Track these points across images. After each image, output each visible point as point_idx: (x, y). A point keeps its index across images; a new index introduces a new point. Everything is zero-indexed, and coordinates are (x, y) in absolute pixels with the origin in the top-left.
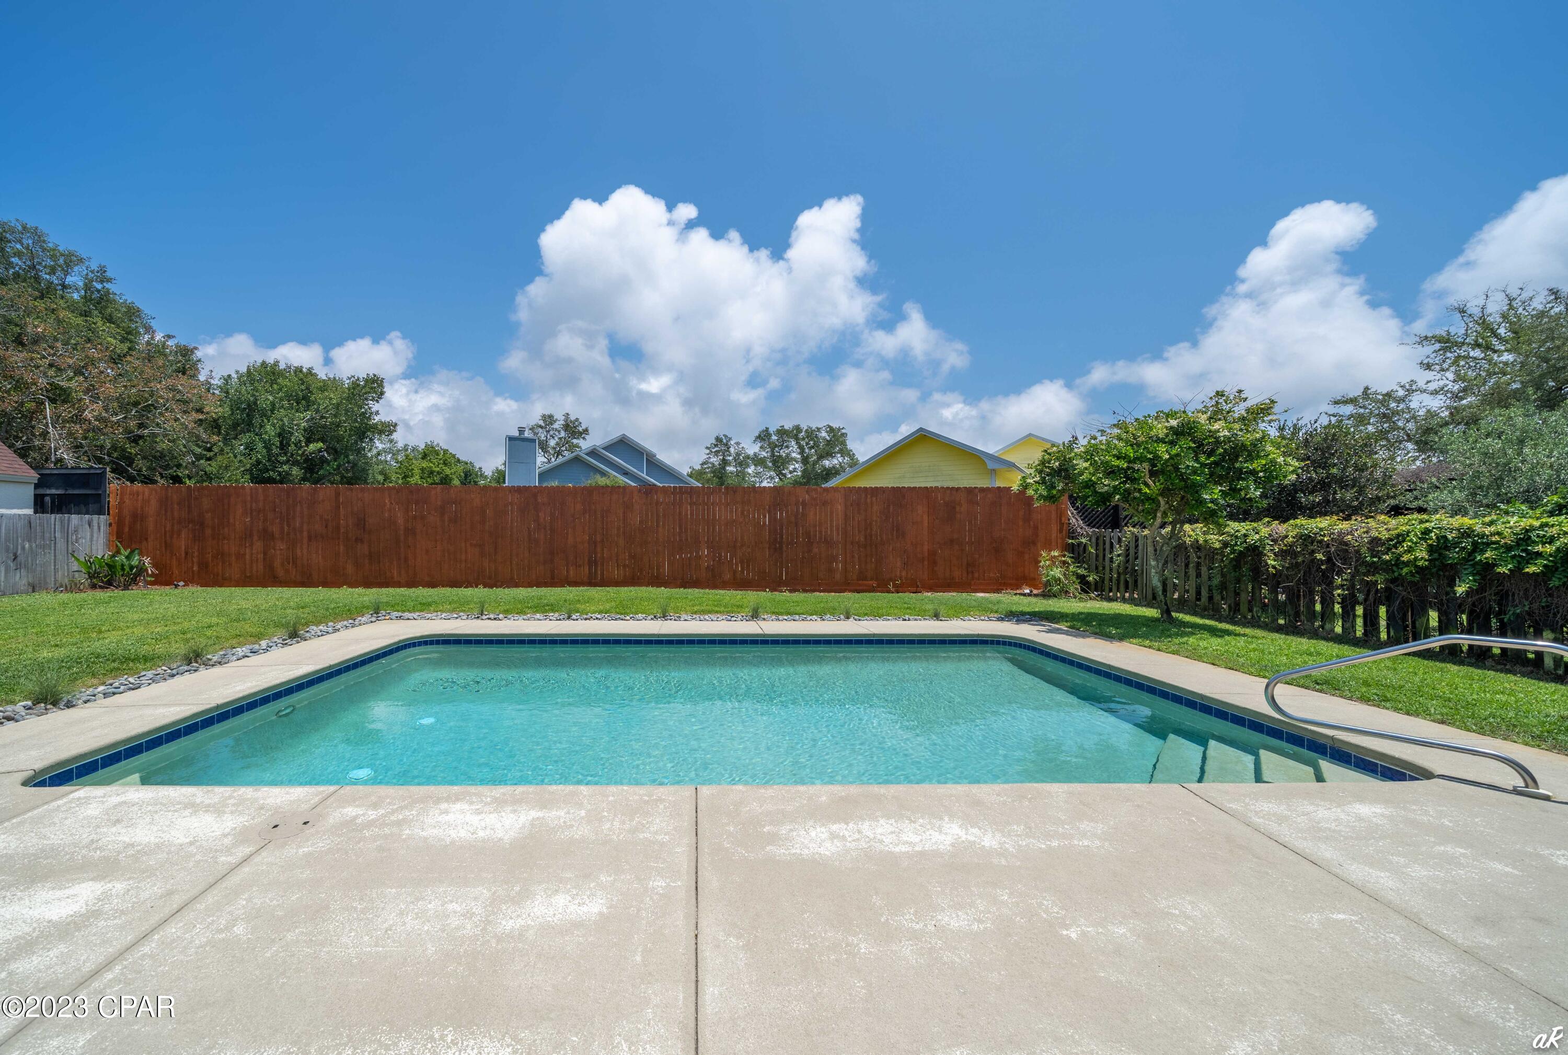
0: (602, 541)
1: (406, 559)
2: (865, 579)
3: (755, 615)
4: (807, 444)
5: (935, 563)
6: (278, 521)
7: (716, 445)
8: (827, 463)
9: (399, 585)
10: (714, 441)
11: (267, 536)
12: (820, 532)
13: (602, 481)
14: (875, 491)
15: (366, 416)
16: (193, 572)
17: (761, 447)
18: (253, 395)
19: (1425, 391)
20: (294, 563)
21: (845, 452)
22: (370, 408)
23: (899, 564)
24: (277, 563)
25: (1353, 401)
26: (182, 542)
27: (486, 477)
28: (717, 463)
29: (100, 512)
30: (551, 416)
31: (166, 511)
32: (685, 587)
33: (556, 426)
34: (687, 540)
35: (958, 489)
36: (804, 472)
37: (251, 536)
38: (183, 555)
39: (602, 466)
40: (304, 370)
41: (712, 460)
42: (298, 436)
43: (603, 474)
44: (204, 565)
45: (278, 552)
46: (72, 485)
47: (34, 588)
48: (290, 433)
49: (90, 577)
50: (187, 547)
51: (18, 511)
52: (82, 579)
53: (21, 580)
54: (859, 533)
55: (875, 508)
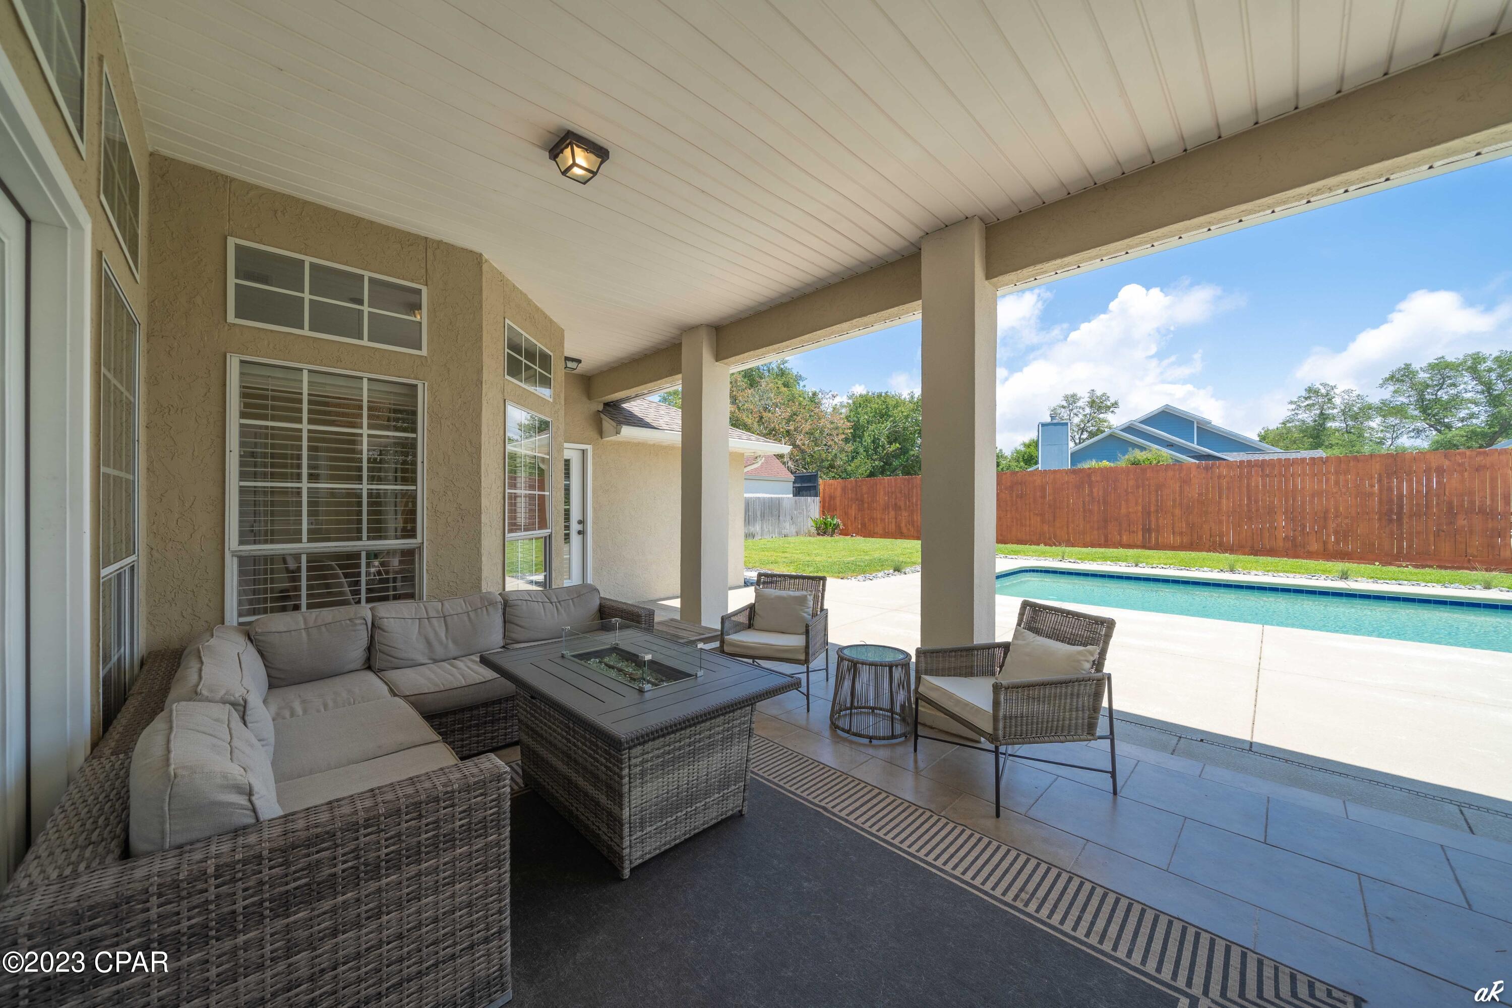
0: (1157, 511)
3: (1344, 576)
4: (1500, 376)
6: (903, 498)
7: (1307, 398)
10: (1304, 394)
11: (897, 508)
13: (1143, 456)
16: (858, 528)
17: (1396, 391)
18: (857, 417)
24: (903, 525)
26: (853, 512)
27: (1006, 458)
28: (1309, 420)
29: (816, 495)
30: (1074, 396)
31: (845, 495)
32: (1256, 555)
34: (1257, 510)
37: (888, 508)
38: (853, 520)
39: (1140, 441)
40: (883, 394)
41: (1300, 417)
42: (883, 440)
43: (1143, 449)
44: (864, 525)
45: (903, 517)
46: (804, 482)
47: (797, 534)
48: (879, 439)
49: (818, 529)
50: (855, 514)
51: (788, 496)
52: (813, 530)
53: (793, 530)
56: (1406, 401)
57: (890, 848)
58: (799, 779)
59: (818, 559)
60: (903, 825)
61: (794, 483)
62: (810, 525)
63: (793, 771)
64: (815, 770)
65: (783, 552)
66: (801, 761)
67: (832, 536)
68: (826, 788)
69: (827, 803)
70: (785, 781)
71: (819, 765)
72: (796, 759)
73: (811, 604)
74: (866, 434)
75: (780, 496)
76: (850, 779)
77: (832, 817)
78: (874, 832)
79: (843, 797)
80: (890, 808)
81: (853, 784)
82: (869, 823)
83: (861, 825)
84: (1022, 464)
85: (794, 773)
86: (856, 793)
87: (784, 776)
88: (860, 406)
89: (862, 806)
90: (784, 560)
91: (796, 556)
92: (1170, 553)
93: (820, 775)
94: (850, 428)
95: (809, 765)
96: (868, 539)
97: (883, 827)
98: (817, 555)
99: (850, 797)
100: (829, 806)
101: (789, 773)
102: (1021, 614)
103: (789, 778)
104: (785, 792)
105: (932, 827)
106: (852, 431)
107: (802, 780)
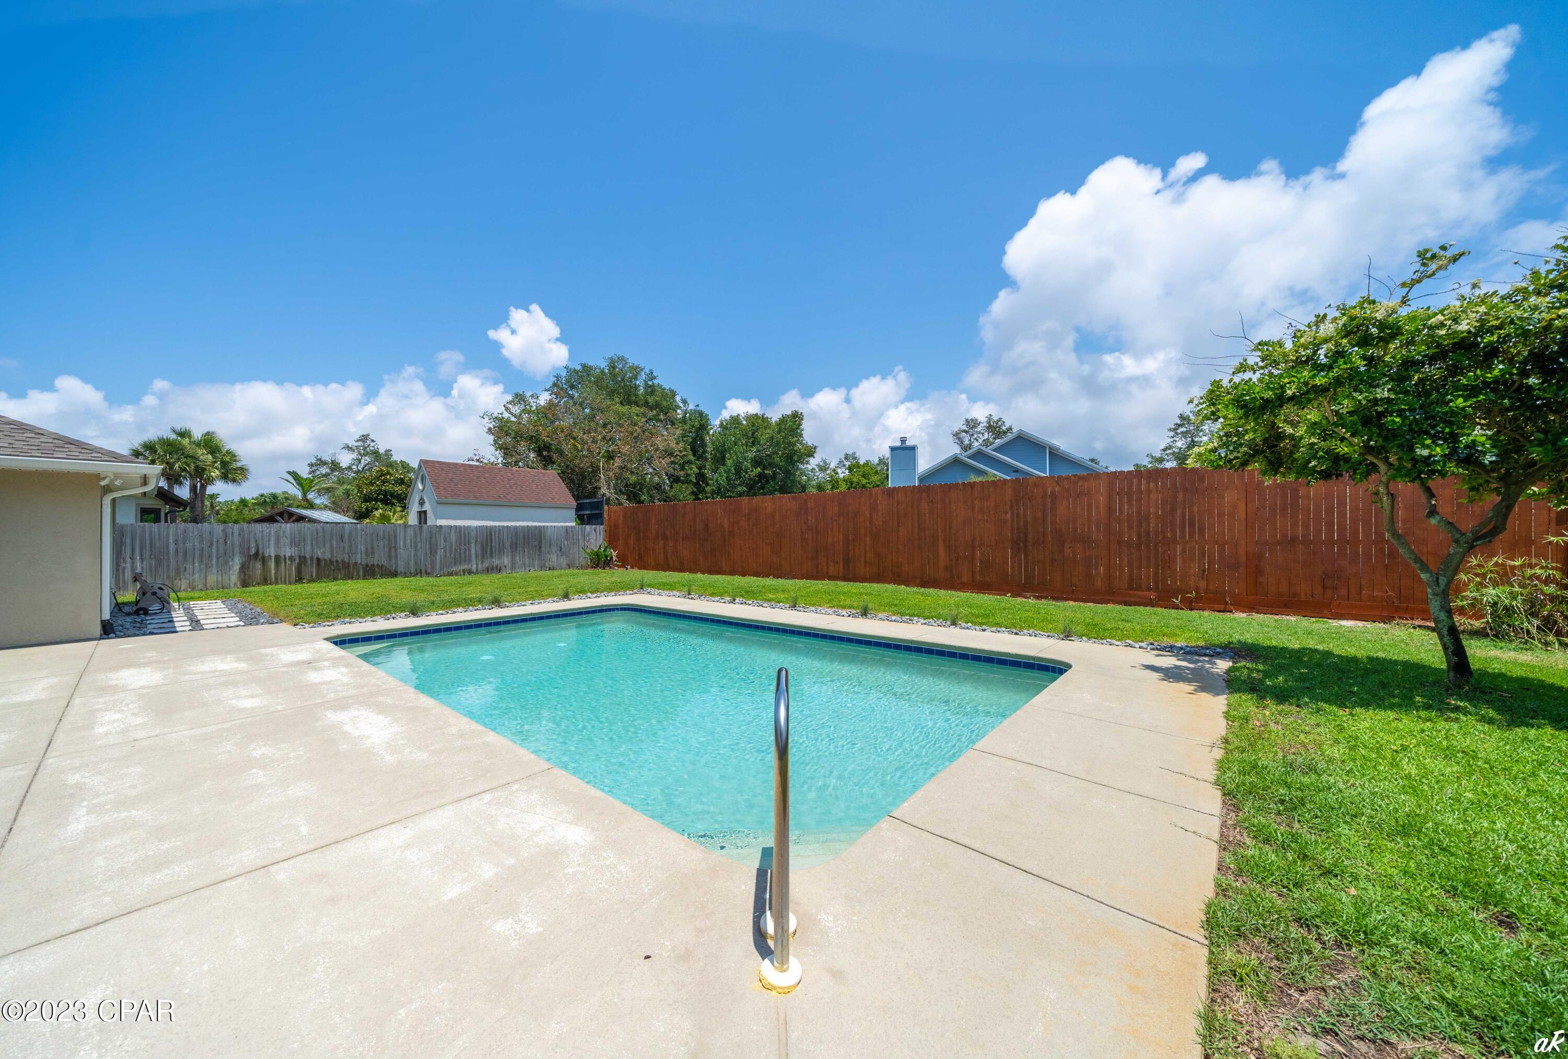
2: (1139, 588)
12: (1076, 530)
13: (973, 478)
16: (635, 559)
26: (631, 541)
29: (602, 524)
30: (974, 420)
33: (979, 429)
39: (982, 466)
44: (640, 556)
46: (592, 509)
47: (570, 566)
48: (742, 464)
49: (591, 562)
51: (567, 524)
52: (586, 562)
53: (563, 561)
54: (1130, 527)
55: (1153, 496)
62: (585, 556)
67: (604, 568)
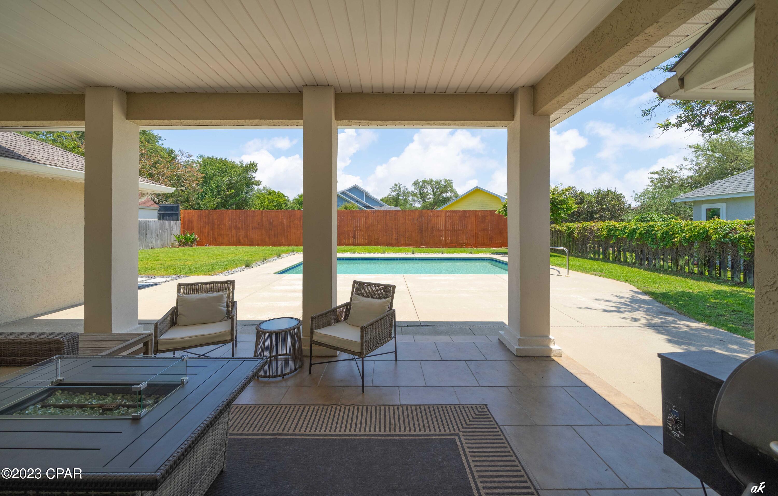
0: (358, 230)
1: (287, 236)
2: (453, 243)
3: (413, 253)
4: (436, 187)
5: (478, 237)
6: (241, 223)
7: (394, 187)
8: (444, 195)
9: (285, 245)
11: (237, 228)
12: (436, 227)
14: (456, 212)
15: (251, 178)
16: (210, 241)
17: (415, 188)
18: (206, 171)
19: (686, 169)
20: (247, 238)
21: (452, 191)
22: (252, 176)
23: (465, 238)
24: (241, 238)
25: (657, 173)
26: (206, 230)
27: (290, 202)
28: (395, 195)
29: (178, 219)
31: (201, 219)
32: (388, 246)
34: (388, 229)
35: (486, 211)
36: (434, 199)
37: (231, 228)
38: (207, 235)
39: (348, 199)
40: (223, 159)
41: (392, 194)
42: (224, 187)
43: (348, 202)
44: (214, 238)
45: (241, 234)
46: (167, 210)
47: (162, 246)
48: (221, 186)
49: (179, 242)
50: (208, 232)
51: (153, 220)
52: (176, 243)
53: (159, 243)
54: (450, 226)
55: (456, 218)
56: (417, 191)
57: (326, 438)
58: (251, 422)
59: (188, 263)
60: (326, 420)
61: (158, 211)
62: (173, 239)
63: (244, 419)
64: (259, 411)
65: (156, 260)
66: (247, 409)
67: (191, 246)
68: (272, 420)
69: (278, 430)
70: (242, 429)
71: (259, 407)
72: (242, 409)
73: (226, 300)
74: (212, 182)
75: (147, 220)
76: (284, 407)
77: (285, 437)
78: (314, 433)
79: (286, 421)
80: (314, 414)
81: (287, 409)
82: (308, 429)
83: (305, 433)
84: (298, 205)
85: (245, 420)
86: (291, 414)
87: (239, 425)
88: (208, 165)
89: (299, 420)
90: (161, 266)
91: (170, 263)
92: (363, 247)
93: (264, 413)
94: (201, 178)
95: (253, 410)
96: (218, 247)
97: (317, 427)
98: (186, 260)
99: (289, 418)
100: (280, 431)
101: (242, 422)
102: (353, 288)
103: (244, 425)
104: (246, 437)
105: (339, 414)
106: (203, 179)
107: (254, 422)
